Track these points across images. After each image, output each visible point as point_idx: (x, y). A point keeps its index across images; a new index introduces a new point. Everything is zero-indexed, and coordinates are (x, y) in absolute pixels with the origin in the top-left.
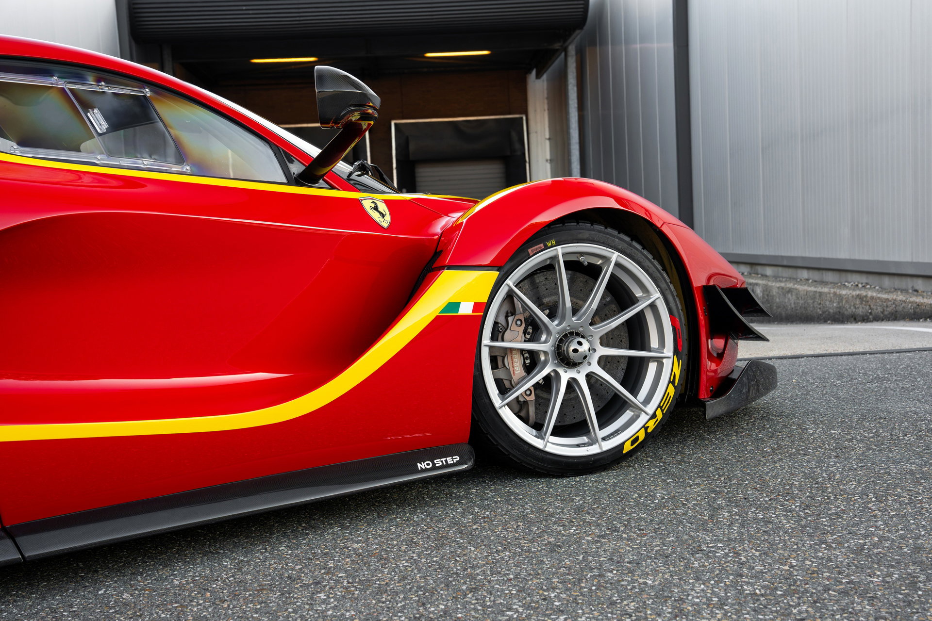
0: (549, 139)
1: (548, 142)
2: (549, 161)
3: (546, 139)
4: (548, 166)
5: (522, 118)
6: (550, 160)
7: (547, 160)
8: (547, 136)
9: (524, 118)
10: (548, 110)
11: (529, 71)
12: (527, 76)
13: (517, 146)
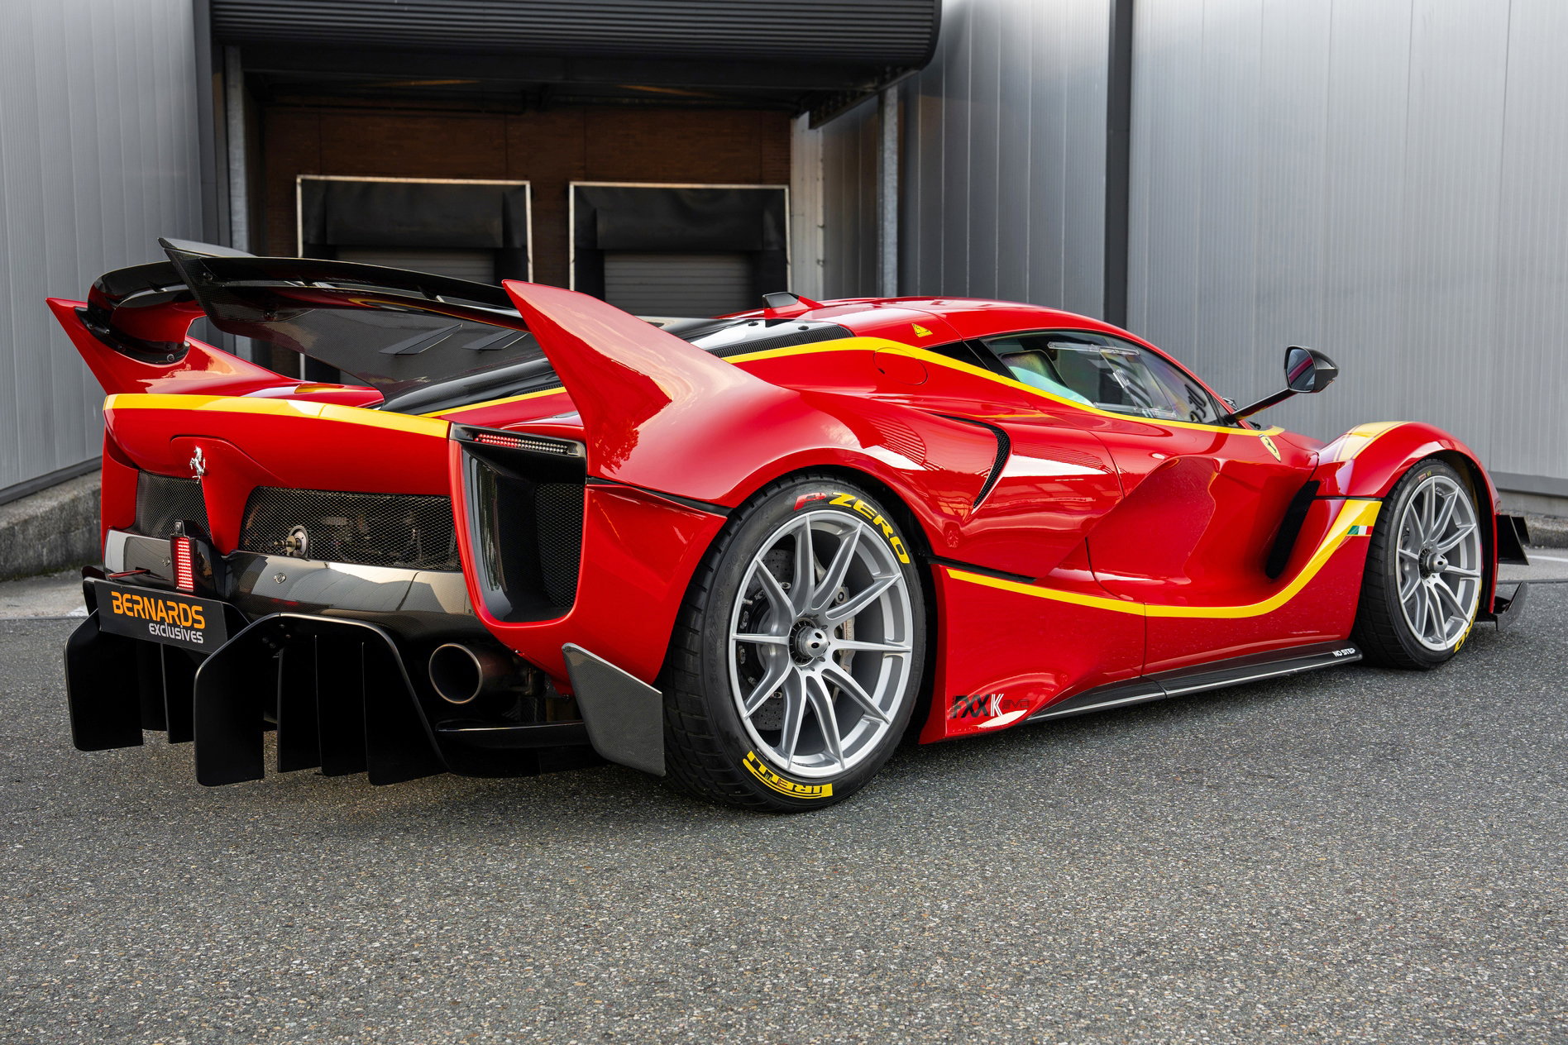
0: (823, 227)
1: (820, 232)
2: (821, 263)
3: (819, 226)
4: (820, 270)
5: (783, 190)
6: (824, 261)
7: (818, 261)
8: (821, 223)
9: (787, 191)
10: (824, 179)
11: (797, 114)
12: (792, 121)
13: (772, 235)
